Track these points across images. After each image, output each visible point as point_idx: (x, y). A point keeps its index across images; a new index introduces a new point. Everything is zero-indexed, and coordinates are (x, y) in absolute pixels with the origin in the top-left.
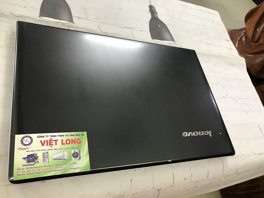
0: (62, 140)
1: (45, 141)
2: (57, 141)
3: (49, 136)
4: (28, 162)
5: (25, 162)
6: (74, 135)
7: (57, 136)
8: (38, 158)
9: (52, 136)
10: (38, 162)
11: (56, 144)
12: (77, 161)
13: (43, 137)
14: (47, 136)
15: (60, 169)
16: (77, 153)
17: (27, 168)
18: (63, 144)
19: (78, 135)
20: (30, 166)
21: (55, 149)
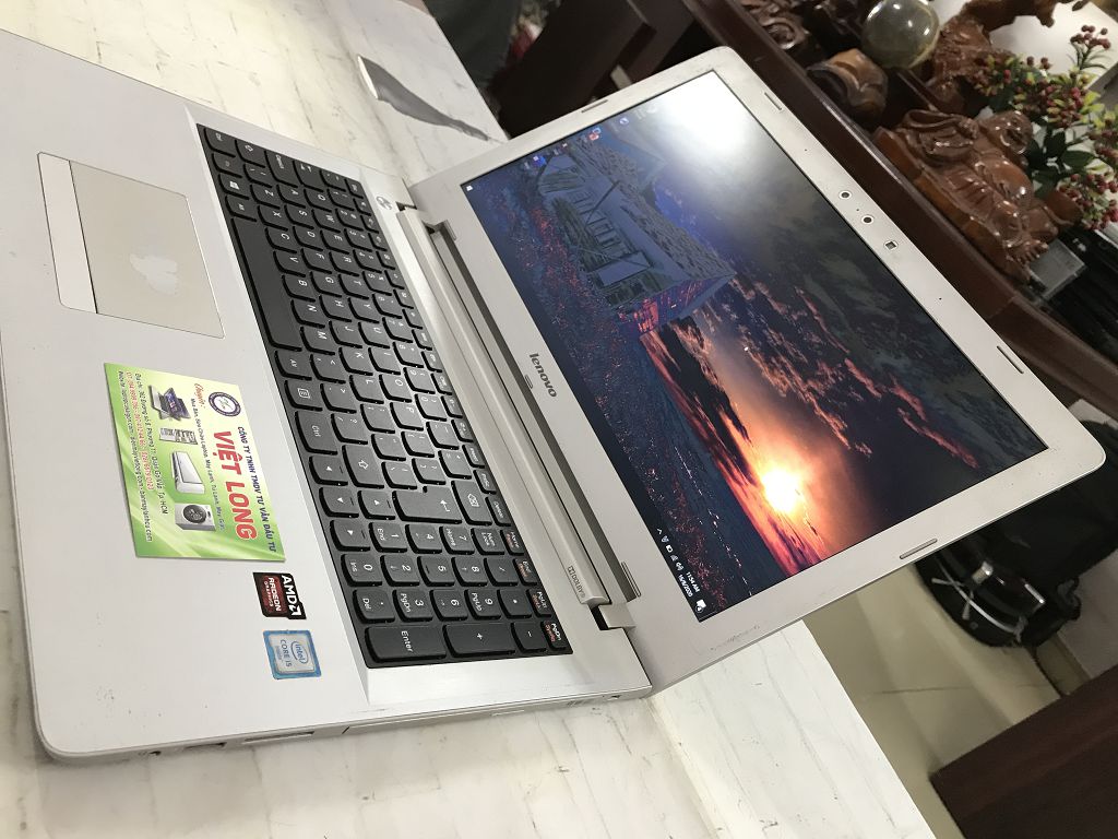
0: (242, 485)
1: (231, 442)
2: (235, 472)
4: (161, 398)
5: (161, 391)
8: (174, 420)
10: (161, 418)
12: (171, 516)
15: (142, 467)
16: (203, 520)
17: (142, 394)
18: (230, 485)
20: (148, 399)
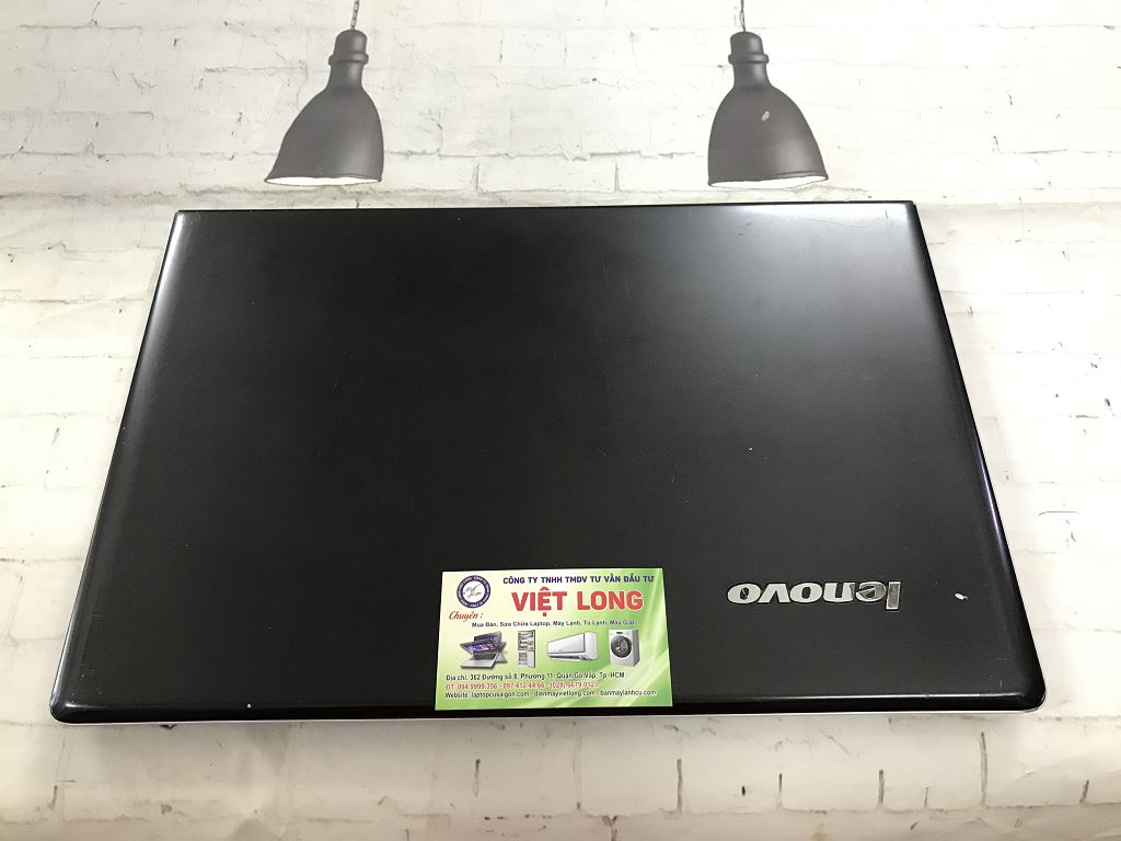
0: (580, 595)
1: (525, 595)
2: (564, 598)
3: (539, 580)
4: (477, 658)
5: (466, 657)
6: (618, 579)
7: (564, 580)
8: (506, 649)
9: (549, 580)
10: (505, 662)
11: (560, 607)
12: (625, 670)
13: (521, 580)
14: (533, 580)
15: (571, 689)
16: (627, 640)
17: (474, 677)
18: (581, 606)
19: (632, 579)
20: (481, 672)
21: (555, 623)
